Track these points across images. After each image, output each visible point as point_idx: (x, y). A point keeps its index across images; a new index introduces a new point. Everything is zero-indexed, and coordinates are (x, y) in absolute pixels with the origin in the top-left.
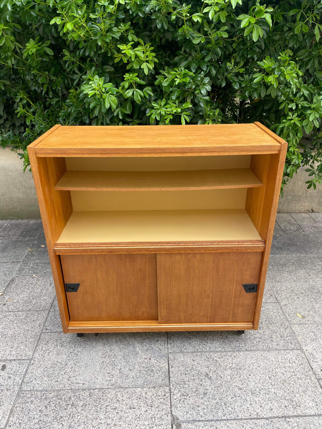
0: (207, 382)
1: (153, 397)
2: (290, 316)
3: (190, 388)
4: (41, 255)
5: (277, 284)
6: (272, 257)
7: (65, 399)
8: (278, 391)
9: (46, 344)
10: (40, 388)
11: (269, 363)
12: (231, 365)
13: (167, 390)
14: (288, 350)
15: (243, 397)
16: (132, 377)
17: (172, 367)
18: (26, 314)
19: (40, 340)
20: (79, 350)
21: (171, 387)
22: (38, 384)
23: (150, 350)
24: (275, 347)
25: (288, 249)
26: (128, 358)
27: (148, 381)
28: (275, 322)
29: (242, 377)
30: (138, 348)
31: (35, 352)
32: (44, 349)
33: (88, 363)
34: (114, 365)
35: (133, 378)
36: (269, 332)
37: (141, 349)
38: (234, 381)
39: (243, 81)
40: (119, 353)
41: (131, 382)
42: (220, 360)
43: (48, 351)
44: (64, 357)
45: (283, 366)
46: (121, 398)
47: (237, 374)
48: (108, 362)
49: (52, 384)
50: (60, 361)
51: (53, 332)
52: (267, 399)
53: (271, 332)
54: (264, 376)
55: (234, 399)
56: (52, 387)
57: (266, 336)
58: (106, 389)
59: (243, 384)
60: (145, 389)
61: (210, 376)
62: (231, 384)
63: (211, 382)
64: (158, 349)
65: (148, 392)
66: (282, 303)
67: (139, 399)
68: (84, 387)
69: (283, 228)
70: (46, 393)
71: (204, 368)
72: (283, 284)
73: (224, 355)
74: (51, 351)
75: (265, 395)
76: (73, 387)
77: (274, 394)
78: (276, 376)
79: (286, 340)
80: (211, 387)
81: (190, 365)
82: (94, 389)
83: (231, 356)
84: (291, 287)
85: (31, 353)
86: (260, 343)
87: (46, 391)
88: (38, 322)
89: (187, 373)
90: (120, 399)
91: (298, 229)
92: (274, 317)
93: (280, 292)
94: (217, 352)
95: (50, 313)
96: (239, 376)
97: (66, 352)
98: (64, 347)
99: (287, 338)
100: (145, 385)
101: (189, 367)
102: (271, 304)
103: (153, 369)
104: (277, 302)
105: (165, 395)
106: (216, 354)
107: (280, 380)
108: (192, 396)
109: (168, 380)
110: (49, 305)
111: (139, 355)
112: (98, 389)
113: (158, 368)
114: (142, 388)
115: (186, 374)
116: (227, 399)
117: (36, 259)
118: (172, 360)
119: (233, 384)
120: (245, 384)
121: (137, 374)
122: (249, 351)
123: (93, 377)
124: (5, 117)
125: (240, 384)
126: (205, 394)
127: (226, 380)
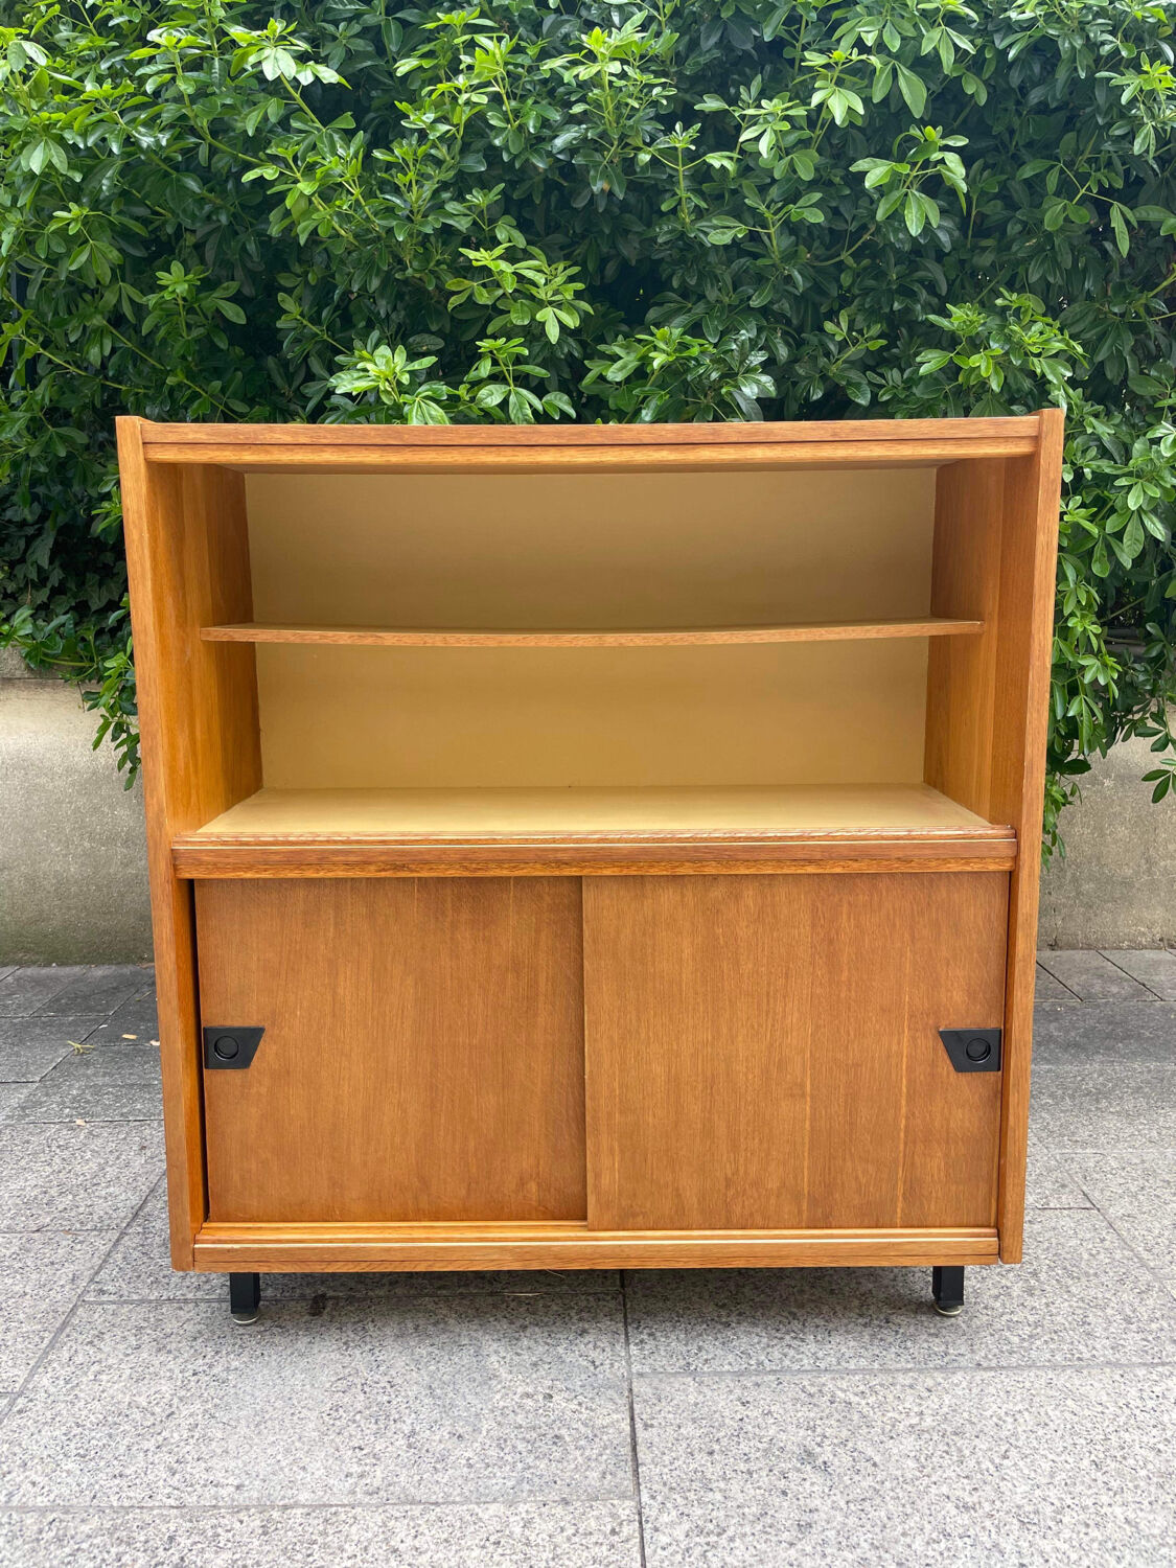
0: (812, 1484)
1: (559, 1539)
2: (1155, 1251)
3: (734, 1504)
4: (117, 1063)
5: (1080, 1151)
6: (1049, 1071)
7: (146, 1542)
8: (1141, 1514)
9: (91, 1342)
10: (39, 1499)
11: (1087, 1412)
12: (915, 1421)
13: (627, 1512)
14: (1163, 1364)
15: (985, 1539)
16: (464, 1462)
17: (646, 1426)
18: (24, 1240)
19: (68, 1330)
20: (235, 1364)
21: (645, 1498)
22: (34, 1484)
23: (547, 1366)
24: (1104, 1356)
25: (1107, 1049)
26: (451, 1395)
27: (536, 1479)
28: (1092, 1271)
29: (972, 1463)
30: (494, 1358)
31: (40, 1370)
32: (79, 1359)
33: (270, 1409)
34: (383, 1418)
35: (470, 1466)
36: (1071, 1306)
37: (507, 1360)
38: (934, 1479)
39: (881, 386)
40: (408, 1377)
41: (460, 1481)
42: (863, 1402)
43: (96, 1367)
44: (164, 1389)
45: (1153, 1422)
46: (409, 1541)
47: (947, 1453)
48: (359, 1406)
49: (97, 1487)
50: (145, 1404)
51: (125, 1302)
52: (1095, 1545)
53: (1082, 1305)
54: (1071, 1460)
55: (943, 1545)
56: (94, 1497)
57: (1059, 1319)
58: (344, 1506)
59: (975, 1489)
60: (522, 1508)
61: (821, 1460)
62: (921, 1488)
63: (829, 1483)
64: (585, 1363)
65: (537, 1520)
66: (1111, 1210)
67: (491, 1548)
68: (241, 1498)
69: (1076, 989)
70: (62, 1516)
71: (792, 1429)
72: (1105, 1152)
73: (882, 1385)
74: (110, 1367)
75: (1084, 1530)
76: (191, 1500)
77: (1126, 1526)
78: (1125, 1458)
79: (1151, 1332)
80: (829, 1502)
81: (727, 1421)
82: (286, 1507)
83: (911, 1387)
84: (1143, 1162)
85: (22, 1373)
86: (1038, 1342)
87: (67, 1512)
88: (70, 1269)
89: (716, 1447)
90: (402, 1547)
91: (1137, 994)
92: (1086, 1256)
93: (1096, 1176)
94: (849, 1372)
95: (126, 1238)
96: (955, 1458)
97: (177, 1371)
98: (169, 1352)
99: (1154, 1326)
100: (525, 1494)
101: (722, 1425)
102: (1066, 1212)
103: (563, 1432)
104: (1088, 1205)
105: (613, 1532)
106: (843, 1378)
107: (1143, 1473)
108: (745, 1535)
109: (630, 1475)
110: (123, 1215)
111: (500, 1382)
112: (304, 1506)
113: (583, 1429)
114: (511, 1504)
115: (711, 1453)
116: (910, 1546)
117: (94, 1075)
118: (645, 1401)
119: (933, 1489)
120: (988, 1488)
121: (490, 1453)
122: (991, 1369)
123: (283, 1464)
124: (56, 577)
125: (964, 1489)
126: (804, 1527)
127: (899, 1473)
